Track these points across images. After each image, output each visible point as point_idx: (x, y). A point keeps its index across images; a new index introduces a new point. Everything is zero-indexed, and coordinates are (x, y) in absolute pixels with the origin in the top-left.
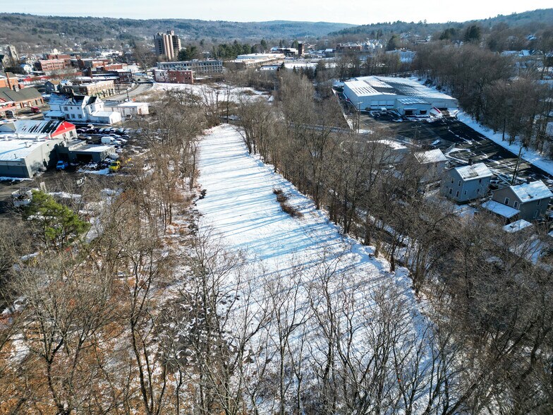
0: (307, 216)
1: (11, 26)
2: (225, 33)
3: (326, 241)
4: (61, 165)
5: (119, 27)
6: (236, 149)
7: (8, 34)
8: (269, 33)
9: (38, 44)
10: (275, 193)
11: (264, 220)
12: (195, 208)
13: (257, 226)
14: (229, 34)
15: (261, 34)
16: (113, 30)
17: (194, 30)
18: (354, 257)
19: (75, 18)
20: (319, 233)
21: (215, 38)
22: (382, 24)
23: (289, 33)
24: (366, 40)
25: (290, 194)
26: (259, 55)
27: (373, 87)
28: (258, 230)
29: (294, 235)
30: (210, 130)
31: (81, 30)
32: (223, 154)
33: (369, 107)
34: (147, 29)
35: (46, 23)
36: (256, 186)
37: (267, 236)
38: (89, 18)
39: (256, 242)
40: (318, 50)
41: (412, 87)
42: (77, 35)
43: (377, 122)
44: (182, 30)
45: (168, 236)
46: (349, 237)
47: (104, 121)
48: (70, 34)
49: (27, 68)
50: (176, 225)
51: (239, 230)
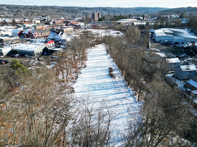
0: (117, 78)
1: (51, 10)
2: (119, 12)
3: (119, 87)
4: (45, 53)
5: (84, 10)
6: (104, 52)
7: (50, 12)
8: (135, 11)
9: (58, 16)
10: (110, 69)
11: (101, 77)
12: (80, 71)
13: (98, 79)
14: (120, 12)
15: (132, 12)
16: (81, 11)
17: (108, 11)
18: (127, 94)
19: (70, 7)
20: (119, 84)
21: (115, 14)
22: (181, 8)
23: (143, 12)
24: (172, 14)
25: (115, 70)
26: (127, 19)
27: (165, 32)
28: (98, 81)
29: (109, 84)
30: (98, 45)
31: (72, 11)
32: (98, 54)
33: (161, 40)
34: (92, 11)
35: (61, 9)
36: (104, 65)
37: (100, 83)
38: (75, 7)
39: (95, 84)
40: (152, 18)
41: (182, 33)
42: (70, 13)
43: (162, 46)
44: (104, 11)
45: (67, 79)
46: (129, 87)
47: (64, 40)
48: (68, 12)
49: (51, 23)
50: (72, 76)
51: (91, 80)
